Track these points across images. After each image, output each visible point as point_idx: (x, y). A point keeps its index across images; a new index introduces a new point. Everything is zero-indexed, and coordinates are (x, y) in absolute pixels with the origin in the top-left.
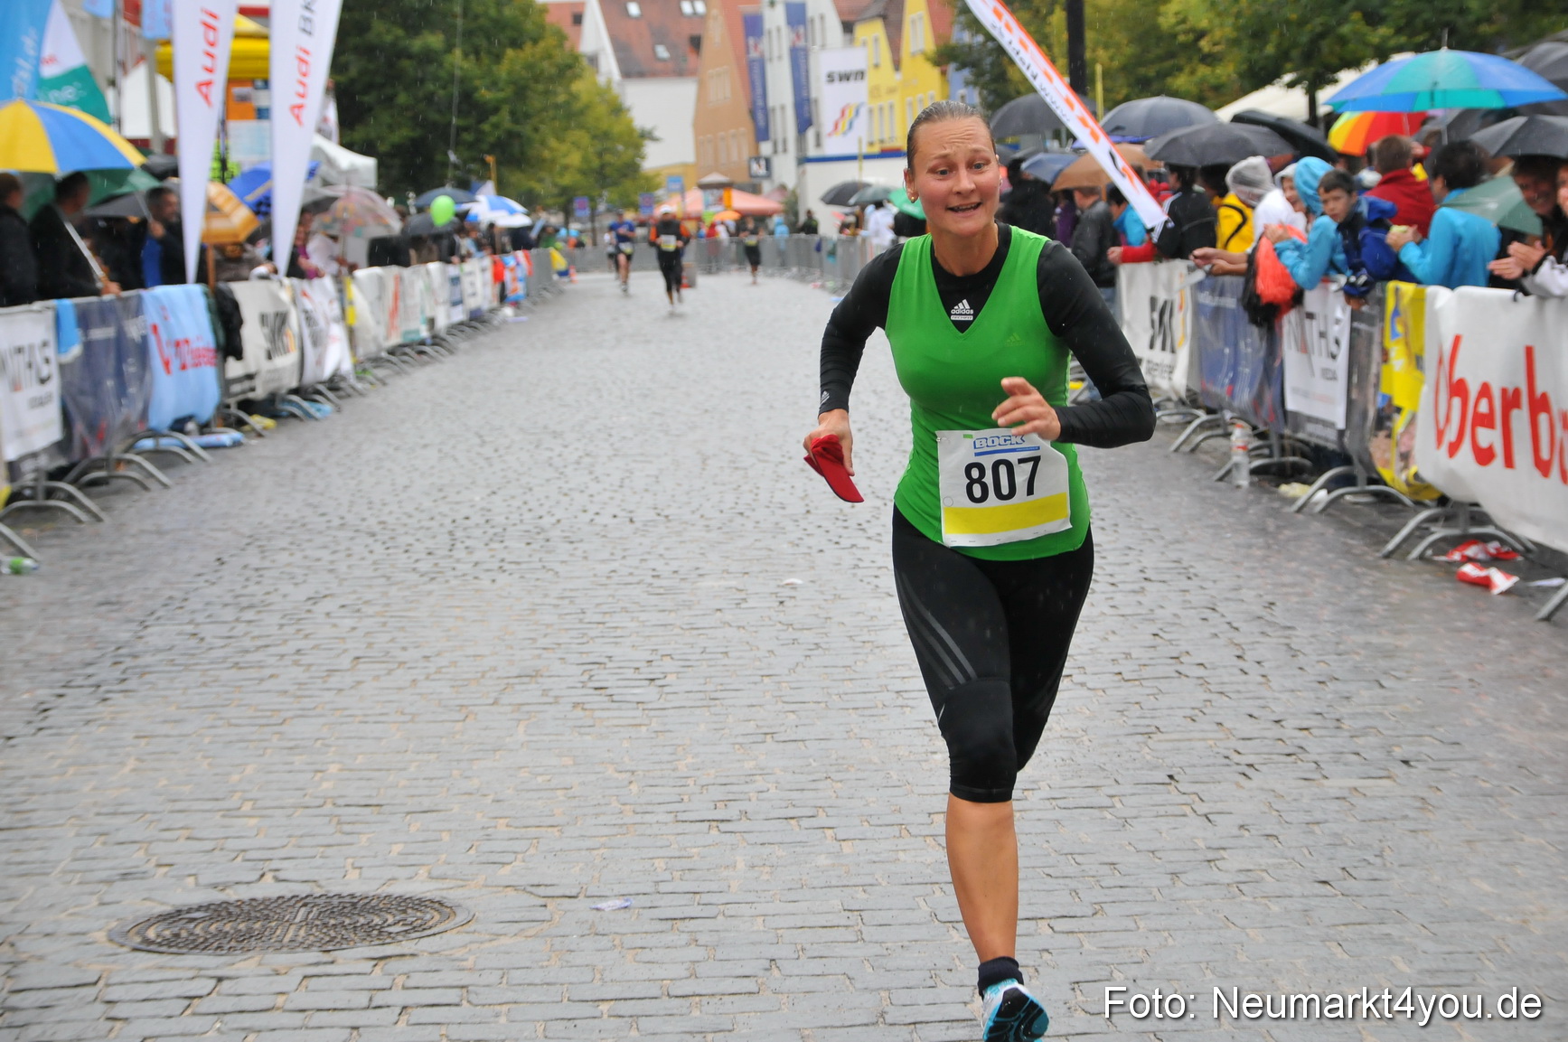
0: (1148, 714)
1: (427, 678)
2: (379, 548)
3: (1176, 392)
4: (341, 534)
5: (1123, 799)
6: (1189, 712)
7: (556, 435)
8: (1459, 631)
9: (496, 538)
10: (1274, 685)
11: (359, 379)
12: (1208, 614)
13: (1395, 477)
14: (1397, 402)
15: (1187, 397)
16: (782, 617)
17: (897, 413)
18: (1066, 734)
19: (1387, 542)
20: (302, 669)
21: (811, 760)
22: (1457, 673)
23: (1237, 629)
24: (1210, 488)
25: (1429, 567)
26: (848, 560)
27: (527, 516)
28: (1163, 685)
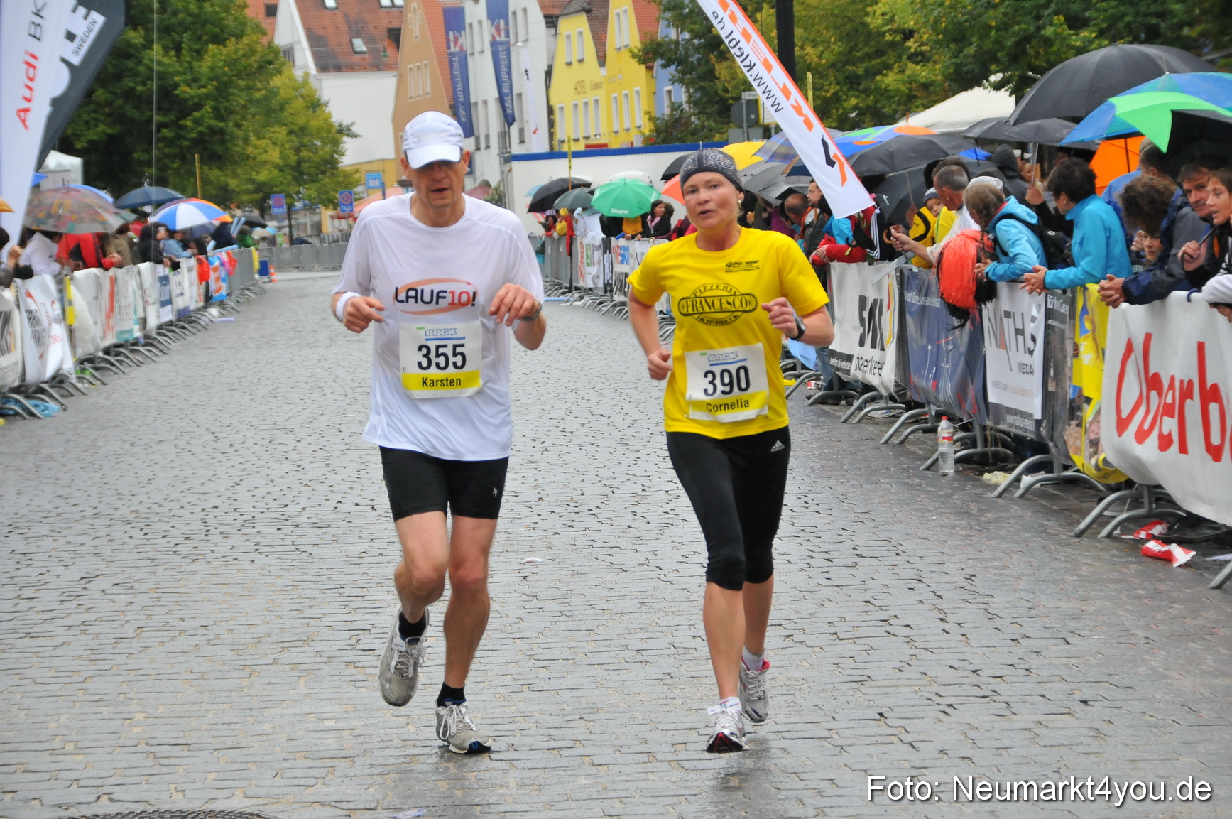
0: (861, 666)
1: (209, 642)
2: (138, 535)
3: (886, 388)
4: (97, 522)
5: (840, 731)
6: (898, 665)
7: (286, 430)
8: (1139, 597)
9: (246, 524)
10: (972, 642)
11: (80, 379)
12: (914, 584)
13: (1084, 462)
14: (1087, 393)
15: (896, 392)
16: (525, 589)
17: (617, 409)
18: (789, 683)
19: (1079, 523)
20: (91, 637)
21: (565, 706)
22: (1134, 632)
23: (940, 597)
24: (918, 477)
25: (1116, 545)
26: (582, 541)
27: (273, 505)
28: (874, 642)
